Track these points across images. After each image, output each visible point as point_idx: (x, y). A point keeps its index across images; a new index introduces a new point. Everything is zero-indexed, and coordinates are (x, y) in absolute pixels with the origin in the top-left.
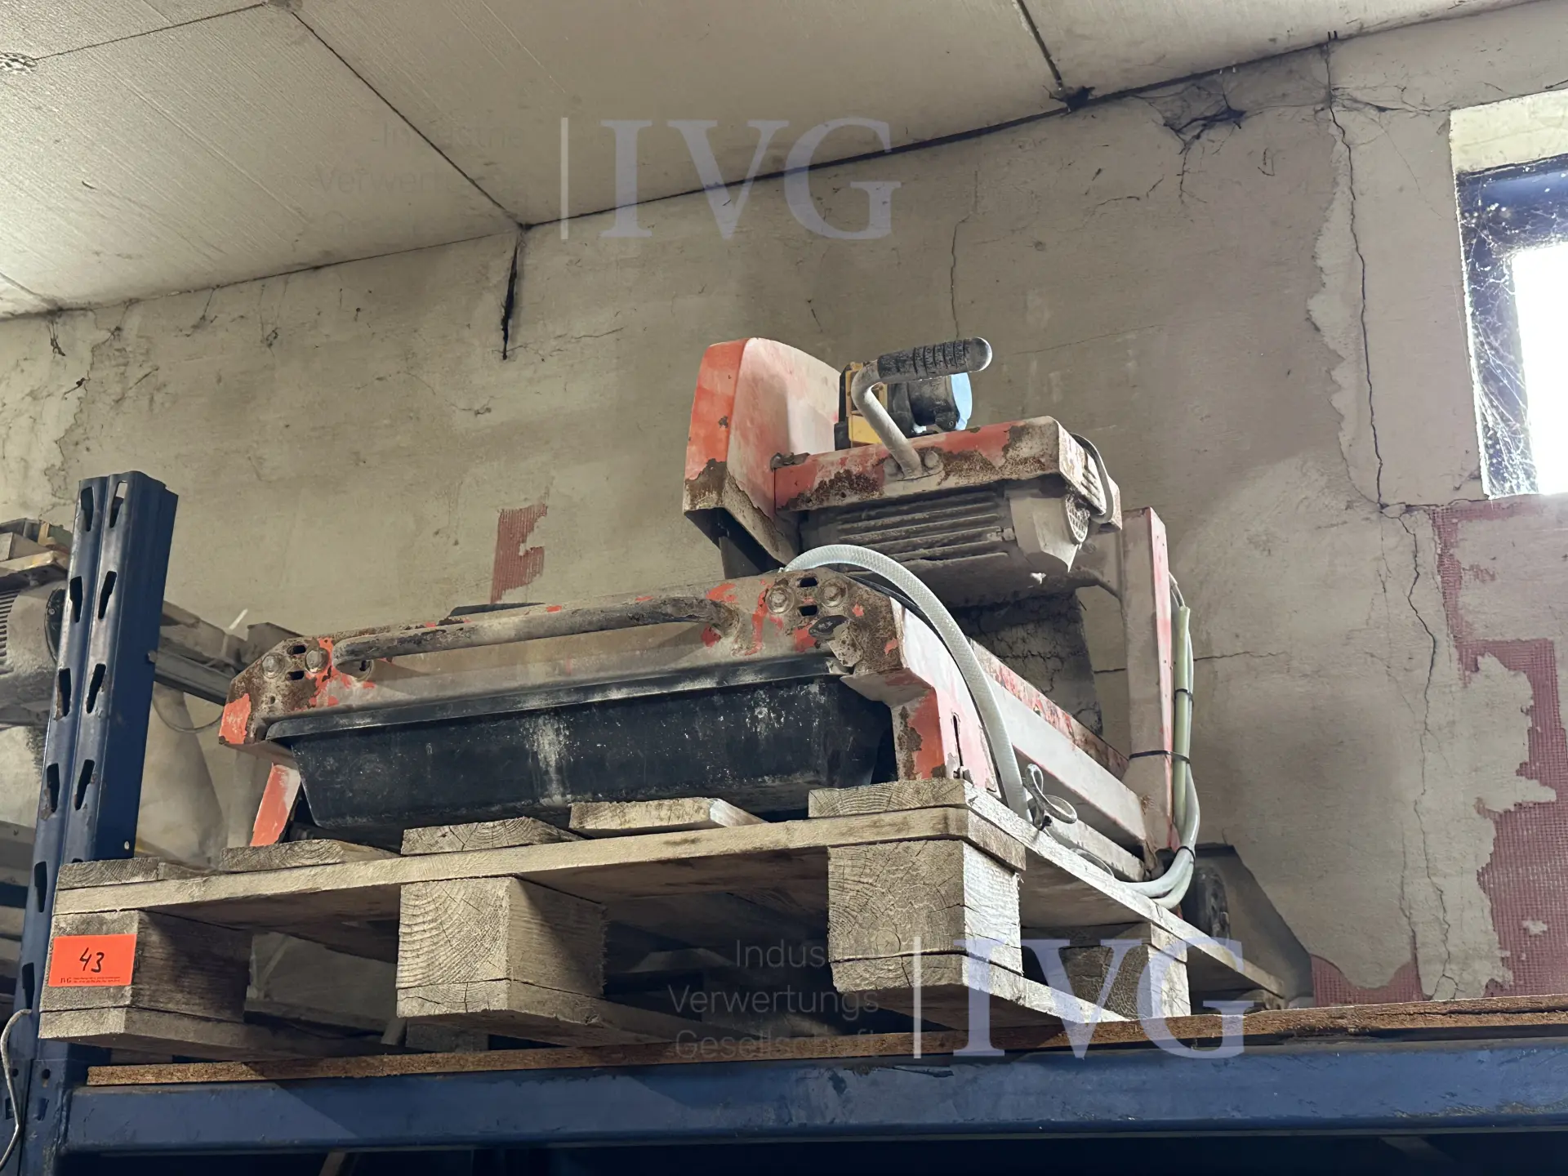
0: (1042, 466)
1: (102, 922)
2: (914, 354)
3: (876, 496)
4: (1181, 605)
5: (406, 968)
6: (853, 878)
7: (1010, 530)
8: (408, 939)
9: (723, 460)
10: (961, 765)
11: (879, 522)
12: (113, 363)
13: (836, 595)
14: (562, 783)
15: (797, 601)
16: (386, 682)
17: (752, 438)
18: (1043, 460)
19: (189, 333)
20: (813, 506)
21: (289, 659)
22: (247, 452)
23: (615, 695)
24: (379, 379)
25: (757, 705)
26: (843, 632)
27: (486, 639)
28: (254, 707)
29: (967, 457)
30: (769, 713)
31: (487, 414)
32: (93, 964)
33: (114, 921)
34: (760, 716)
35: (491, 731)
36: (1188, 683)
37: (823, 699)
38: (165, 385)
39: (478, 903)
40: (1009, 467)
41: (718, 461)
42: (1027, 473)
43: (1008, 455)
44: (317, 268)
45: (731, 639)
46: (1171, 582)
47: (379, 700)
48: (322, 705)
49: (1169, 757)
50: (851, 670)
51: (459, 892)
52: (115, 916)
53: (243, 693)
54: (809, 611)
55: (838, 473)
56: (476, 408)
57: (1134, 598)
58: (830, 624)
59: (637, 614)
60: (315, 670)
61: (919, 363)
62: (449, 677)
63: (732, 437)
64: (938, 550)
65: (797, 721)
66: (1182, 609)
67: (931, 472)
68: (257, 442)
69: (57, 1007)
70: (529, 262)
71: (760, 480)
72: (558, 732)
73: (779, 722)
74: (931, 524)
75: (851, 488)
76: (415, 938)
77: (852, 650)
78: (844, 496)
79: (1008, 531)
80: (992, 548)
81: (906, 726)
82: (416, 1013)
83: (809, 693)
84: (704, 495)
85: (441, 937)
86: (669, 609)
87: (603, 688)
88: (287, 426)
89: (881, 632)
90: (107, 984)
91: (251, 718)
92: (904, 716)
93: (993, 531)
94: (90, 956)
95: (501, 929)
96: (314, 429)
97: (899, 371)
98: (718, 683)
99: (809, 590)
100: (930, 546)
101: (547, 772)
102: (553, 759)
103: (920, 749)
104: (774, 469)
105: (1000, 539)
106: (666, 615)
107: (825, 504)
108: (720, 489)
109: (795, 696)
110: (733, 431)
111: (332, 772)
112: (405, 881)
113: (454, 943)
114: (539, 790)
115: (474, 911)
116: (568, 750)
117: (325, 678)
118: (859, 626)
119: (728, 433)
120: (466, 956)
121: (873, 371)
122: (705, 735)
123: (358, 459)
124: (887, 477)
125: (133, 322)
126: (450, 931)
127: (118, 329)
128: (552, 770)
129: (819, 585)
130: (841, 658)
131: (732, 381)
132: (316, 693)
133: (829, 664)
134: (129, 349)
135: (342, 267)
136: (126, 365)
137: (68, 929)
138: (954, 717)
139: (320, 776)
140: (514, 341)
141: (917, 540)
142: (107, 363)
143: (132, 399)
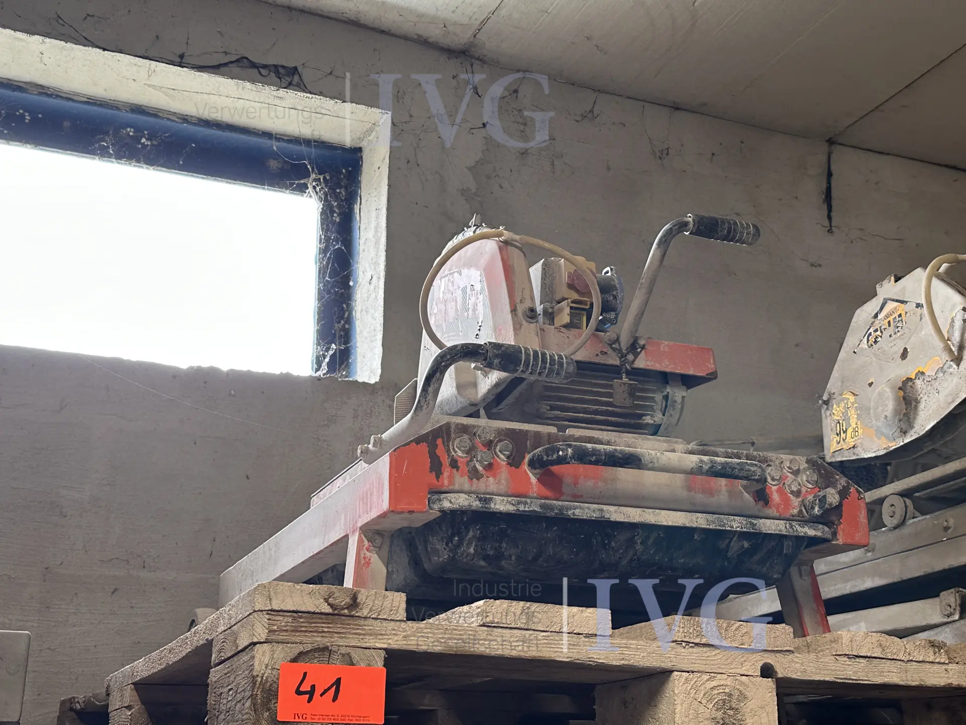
31: (818, 268)
143: (535, 157)
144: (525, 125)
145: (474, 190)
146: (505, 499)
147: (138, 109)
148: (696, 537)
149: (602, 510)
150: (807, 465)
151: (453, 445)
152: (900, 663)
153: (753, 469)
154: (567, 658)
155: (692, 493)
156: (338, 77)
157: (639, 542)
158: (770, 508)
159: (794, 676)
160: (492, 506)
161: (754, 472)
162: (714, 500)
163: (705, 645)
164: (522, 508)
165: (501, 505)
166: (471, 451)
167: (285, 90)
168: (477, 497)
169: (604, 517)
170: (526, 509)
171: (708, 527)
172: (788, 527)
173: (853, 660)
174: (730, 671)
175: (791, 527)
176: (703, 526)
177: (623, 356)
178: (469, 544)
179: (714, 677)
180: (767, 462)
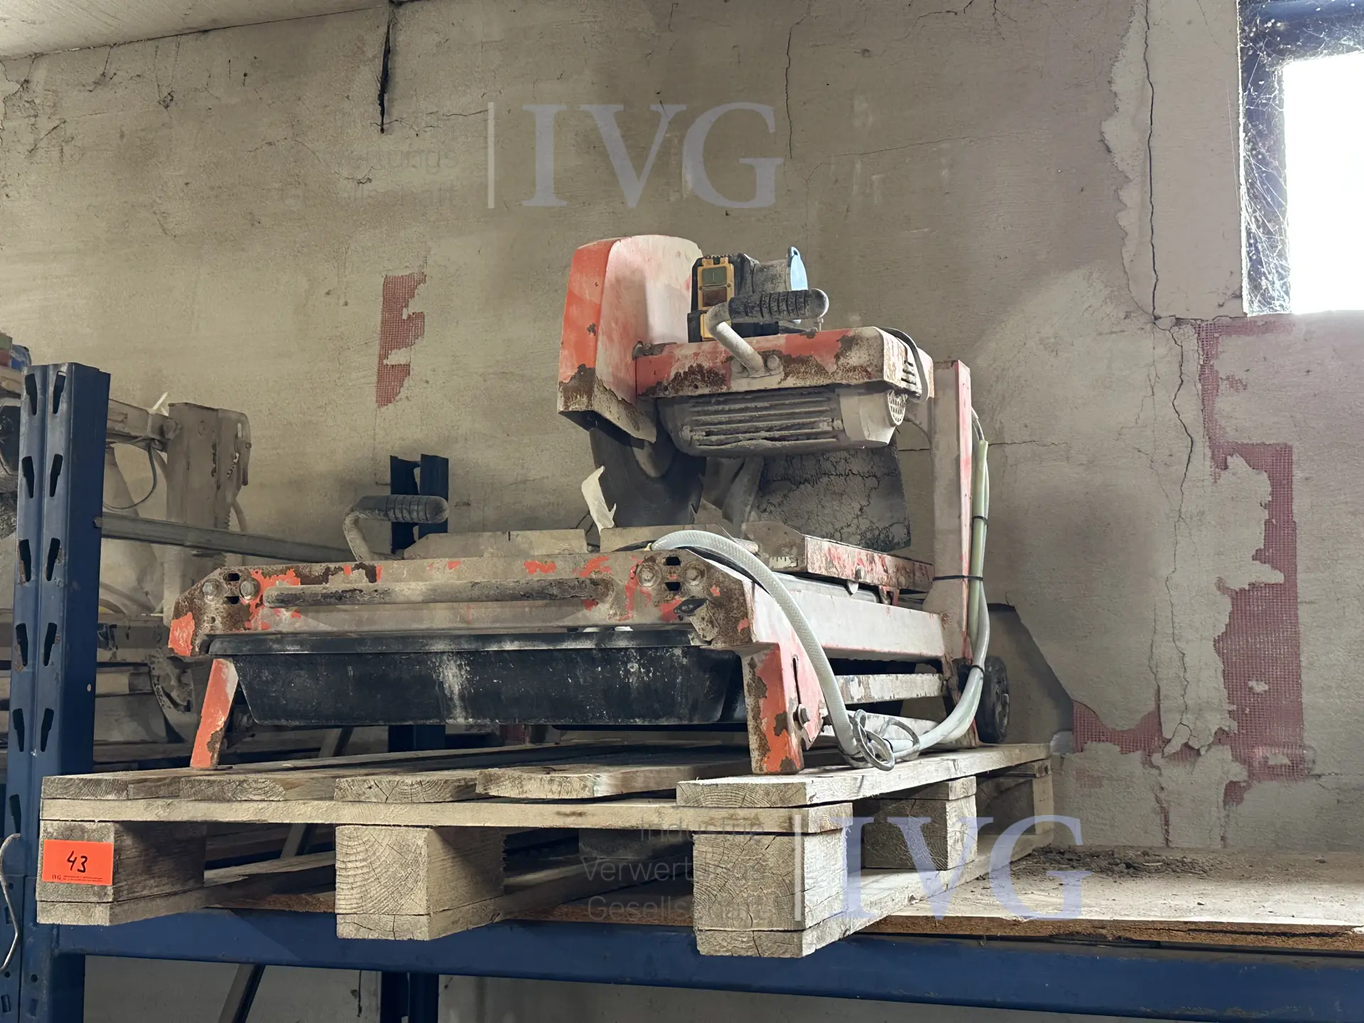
0: (869, 375)
1: (83, 830)
2: (761, 302)
3: (724, 389)
4: (980, 438)
5: (343, 897)
6: (713, 863)
7: (840, 422)
8: (344, 873)
9: (592, 367)
10: (800, 703)
11: (727, 407)
12: (25, 115)
13: (697, 577)
14: (465, 708)
15: (663, 578)
16: (310, 615)
17: (616, 336)
18: (869, 370)
19: (91, 88)
20: (670, 394)
21: (225, 586)
22: (152, 207)
23: (509, 646)
24: (270, 144)
25: (630, 661)
26: (702, 611)
27: (398, 601)
28: (198, 625)
29: (803, 361)
30: (640, 669)
31: (368, 184)
32: (78, 865)
33: (94, 831)
34: (632, 670)
35: (403, 661)
36: (983, 511)
37: (685, 661)
38: (73, 138)
39: (401, 849)
40: (840, 374)
41: (587, 366)
42: (857, 379)
43: (839, 363)
44: (206, 31)
45: (607, 606)
46: (973, 416)
47: (305, 628)
48: (256, 629)
49: (966, 580)
50: (709, 643)
51: (385, 839)
52: (94, 826)
53: (187, 611)
54: (674, 587)
55: (691, 366)
56: (360, 177)
57: (941, 441)
58: (691, 606)
59: (528, 593)
60: (249, 597)
61: (765, 311)
62: (365, 615)
63: (599, 344)
64: (777, 434)
65: (663, 677)
66: (982, 442)
67: (772, 373)
68: (160, 198)
69: (51, 898)
70: (401, 39)
71: (622, 374)
72: (460, 667)
73: (648, 676)
74: (772, 412)
75: (703, 380)
76: (350, 873)
77: (710, 626)
78: (696, 387)
79: (837, 423)
80: (825, 433)
81: (754, 675)
82: (353, 936)
83: (673, 655)
84: (576, 397)
85: (371, 875)
86: (555, 591)
87: (498, 638)
88: (187, 184)
89: (735, 611)
90: (93, 883)
91: (195, 635)
92: (752, 665)
93: (825, 421)
94: (76, 858)
95: (420, 873)
96: (212, 188)
97: (747, 315)
98: (596, 645)
99: (674, 568)
100: (770, 429)
101: (451, 699)
102: (456, 689)
103: (766, 697)
104: (635, 358)
105: (830, 429)
106: (553, 595)
107: (681, 393)
108: (590, 394)
109: (661, 656)
110: (600, 337)
111: (267, 682)
112: (338, 822)
113: (383, 881)
114: (445, 712)
115: (398, 856)
116: (469, 683)
117: (257, 606)
118: (717, 604)
119: (596, 341)
120: (393, 893)
121: (724, 312)
122: (585, 680)
123: (254, 222)
124: (735, 374)
125: (40, 75)
126: (379, 870)
127: (27, 81)
128: (456, 697)
129: (682, 565)
130: (701, 633)
131: (599, 288)
132: (250, 618)
133: (690, 637)
134: (37, 101)
135: (229, 33)
136: (36, 116)
137: (55, 834)
138: (794, 660)
139: (258, 685)
140: (390, 115)
141: (760, 424)
142: (19, 113)
143: (44, 150)
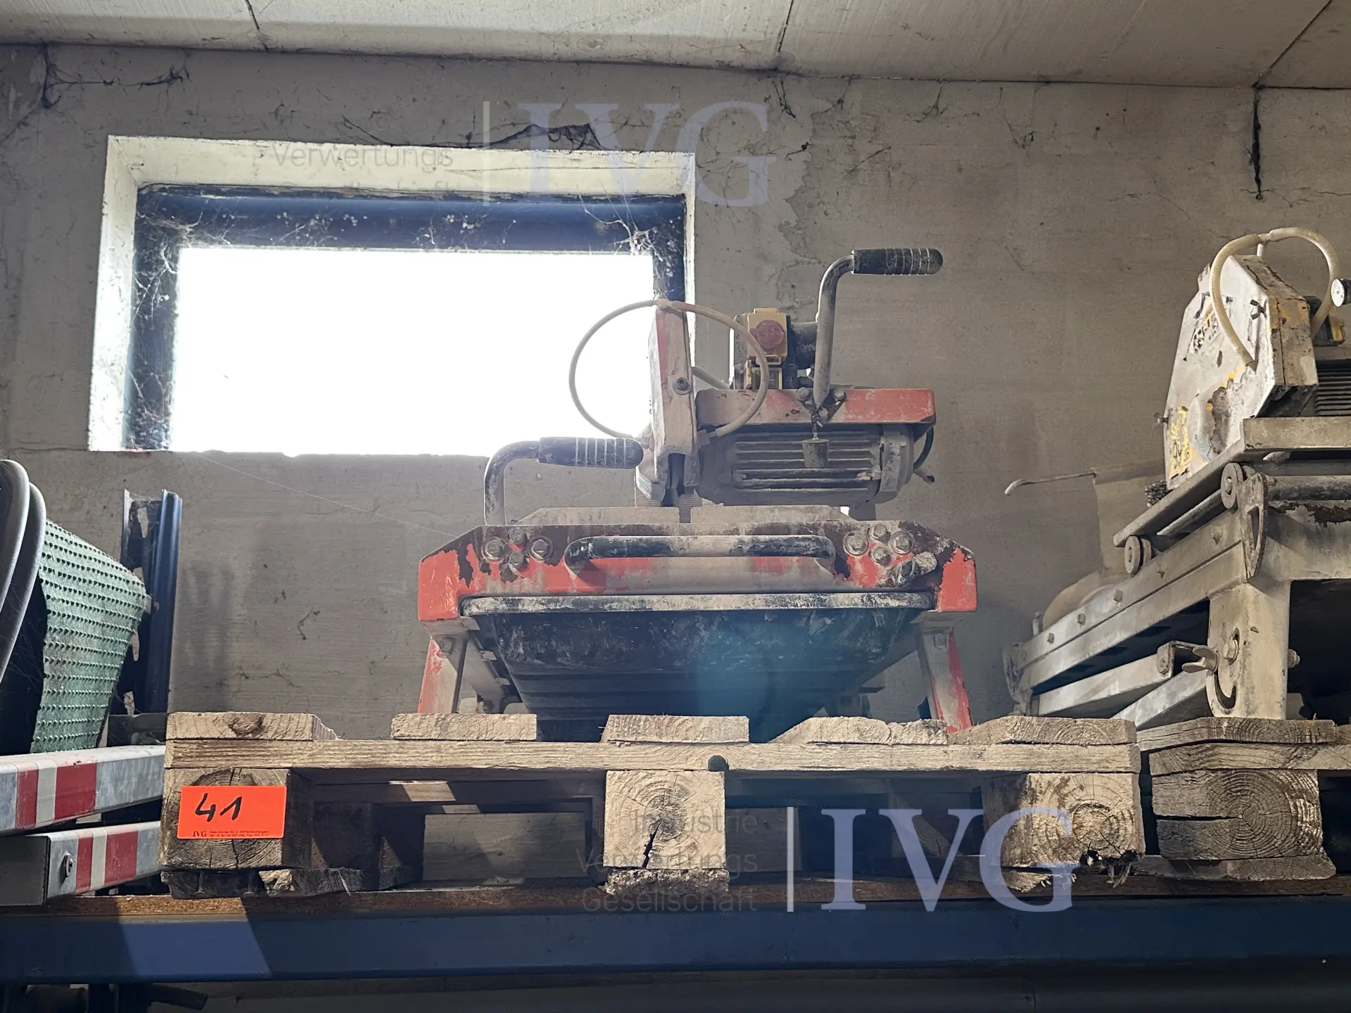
12: (840, 134)
19: (918, 119)
22: (1003, 241)
24: (1132, 196)
38: (900, 165)
68: (1011, 234)
88: (1041, 224)
96: (1070, 231)
123: (1123, 267)
125: (855, 97)
127: (840, 101)
134: (852, 122)
142: (830, 133)
143: (866, 173)
144: (854, 137)
145: (793, 223)
146: (535, 598)
147: (452, 196)
148: (766, 618)
149: (643, 601)
150: (900, 530)
151: (484, 550)
152: (883, 747)
153: (803, 544)
154: (486, 764)
155: (756, 573)
156: (634, 126)
157: (702, 628)
158: (852, 580)
159: (749, 768)
160: (520, 607)
161: (805, 547)
162: (784, 577)
163: (642, 743)
164: (552, 606)
165: (530, 606)
166: (503, 553)
167: (578, 151)
168: (504, 599)
169: (645, 608)
170: (558, 607)
171: (767, 608)
172: (865, 600)
173: (823, 747)
174: (673, 767)
175: (869, 598)
176: (761, 608)
177: (816, 412)
178: (516, 645)
179: (651, 774)
180: (850, 530)
